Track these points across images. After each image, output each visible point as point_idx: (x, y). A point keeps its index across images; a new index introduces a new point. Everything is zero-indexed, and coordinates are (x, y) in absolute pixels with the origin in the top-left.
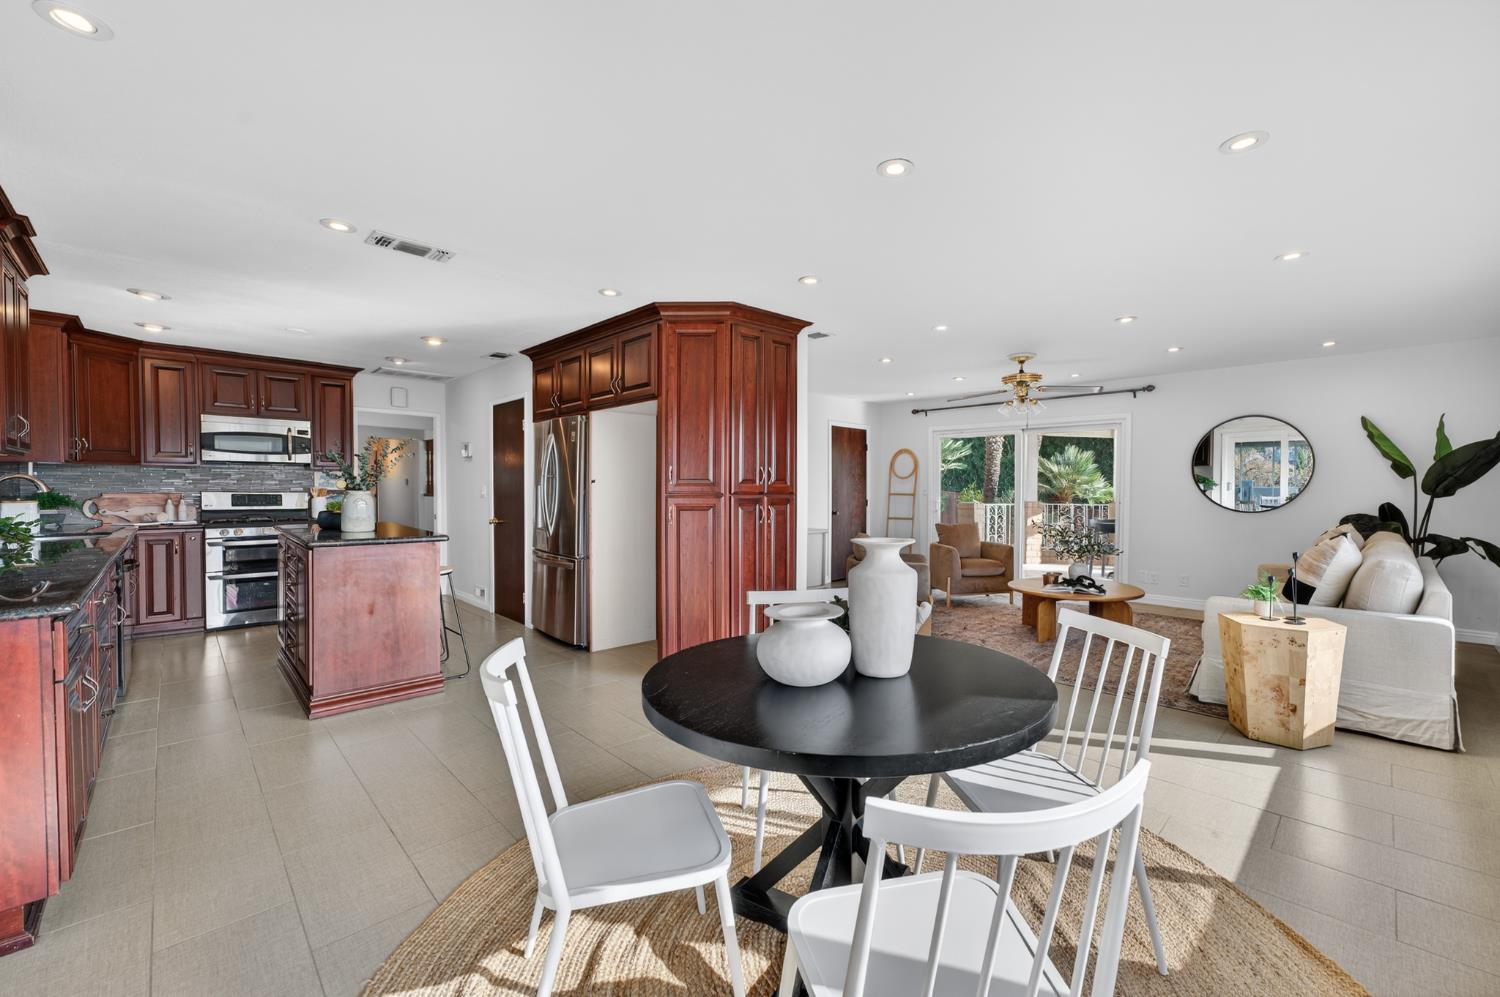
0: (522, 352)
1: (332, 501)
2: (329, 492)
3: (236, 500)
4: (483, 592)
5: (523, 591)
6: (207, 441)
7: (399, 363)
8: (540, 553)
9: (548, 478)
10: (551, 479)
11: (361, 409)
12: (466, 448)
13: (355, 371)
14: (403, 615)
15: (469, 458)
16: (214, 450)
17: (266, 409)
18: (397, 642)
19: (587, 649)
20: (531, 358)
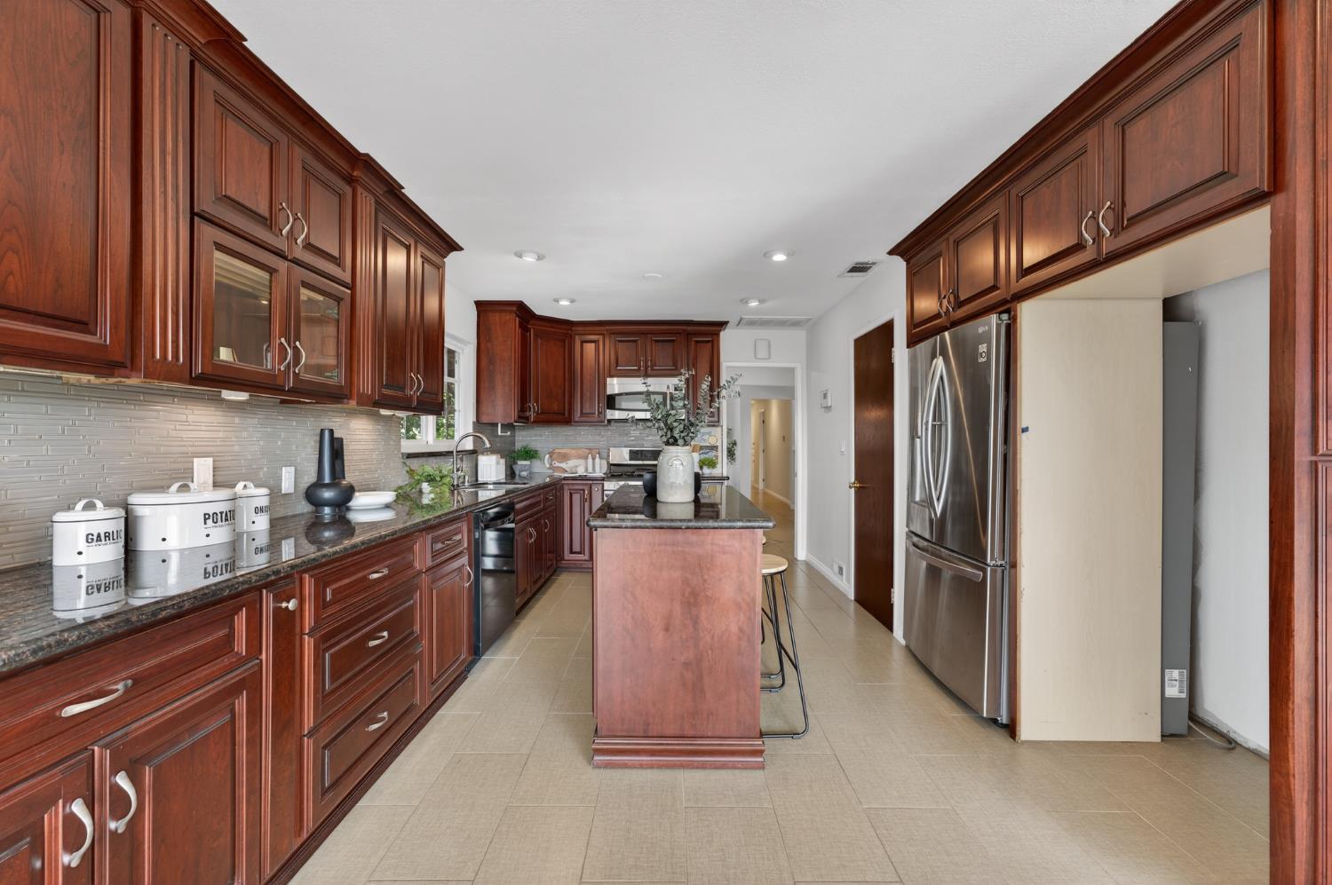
0: (891, 253)
1: (703, 456)
2: (702, 448)
3: (634, 455)
4: (841, 569)
5: (891, 585)
6: (611, 402)
7: (754, 304)
8: (915, 539)
9: (934, 426)
10: (937, 430)
11: (729, 364)
12: (825, 396)
13: (722, 325)
14: (708, 638)
15: (828, 408)
16: (615, 409)
17: (652, 370)
18: (700, 678)
19: (1011, 729)
20: (902, 257)
